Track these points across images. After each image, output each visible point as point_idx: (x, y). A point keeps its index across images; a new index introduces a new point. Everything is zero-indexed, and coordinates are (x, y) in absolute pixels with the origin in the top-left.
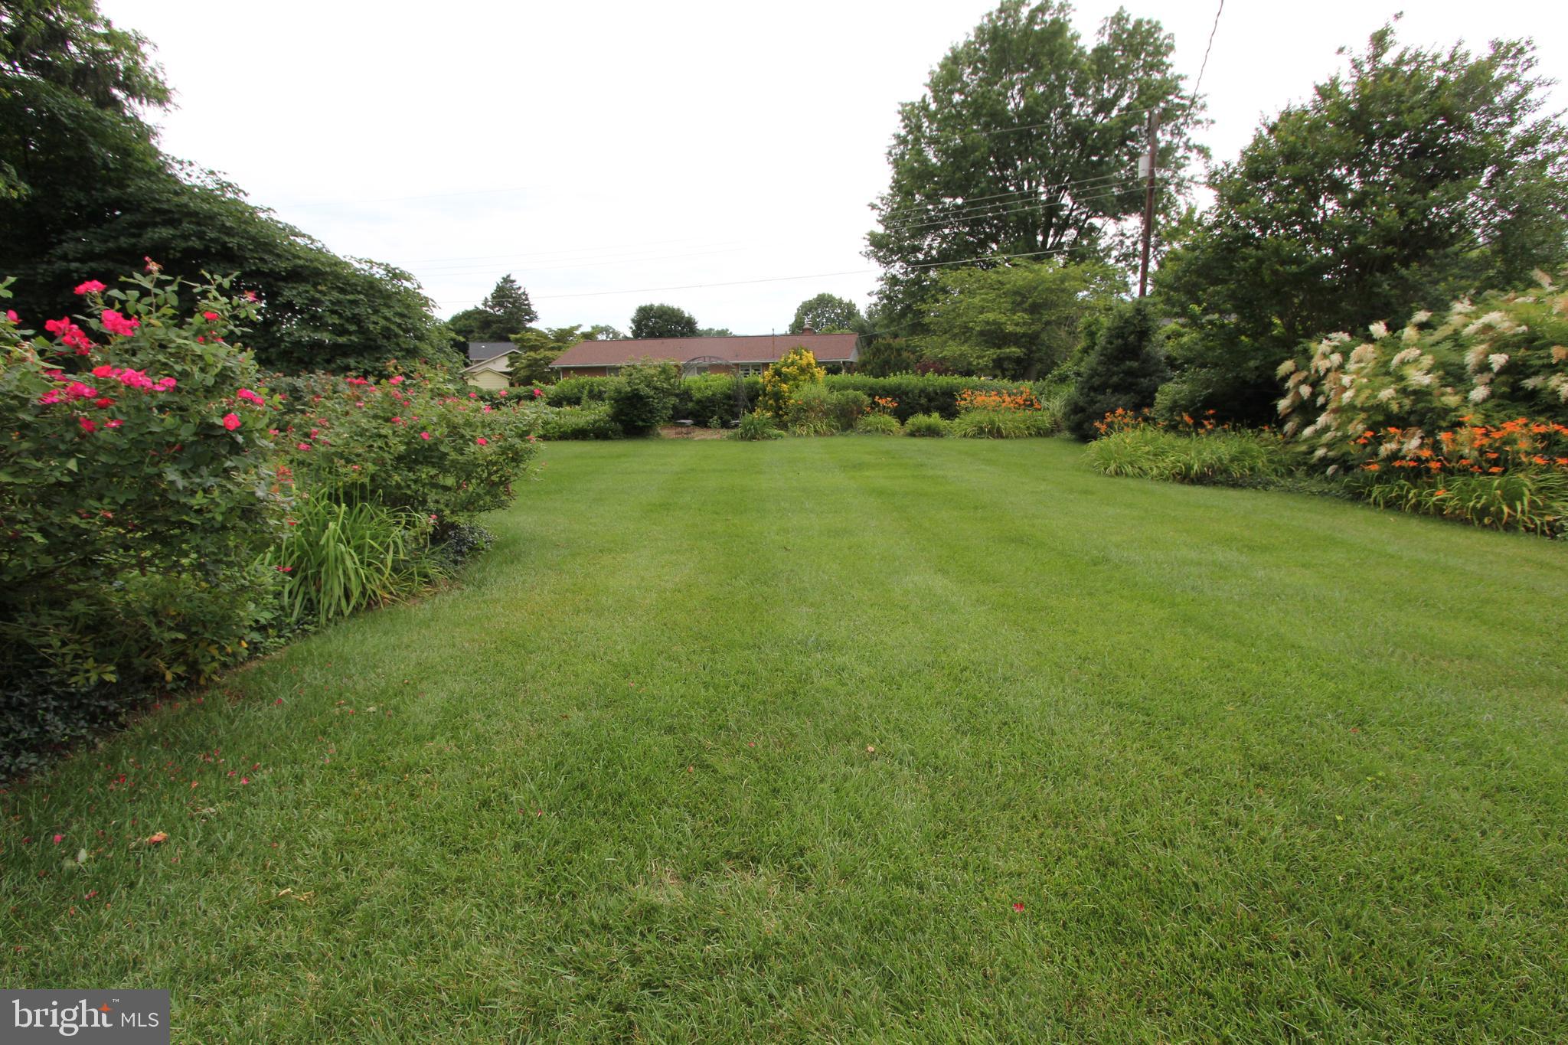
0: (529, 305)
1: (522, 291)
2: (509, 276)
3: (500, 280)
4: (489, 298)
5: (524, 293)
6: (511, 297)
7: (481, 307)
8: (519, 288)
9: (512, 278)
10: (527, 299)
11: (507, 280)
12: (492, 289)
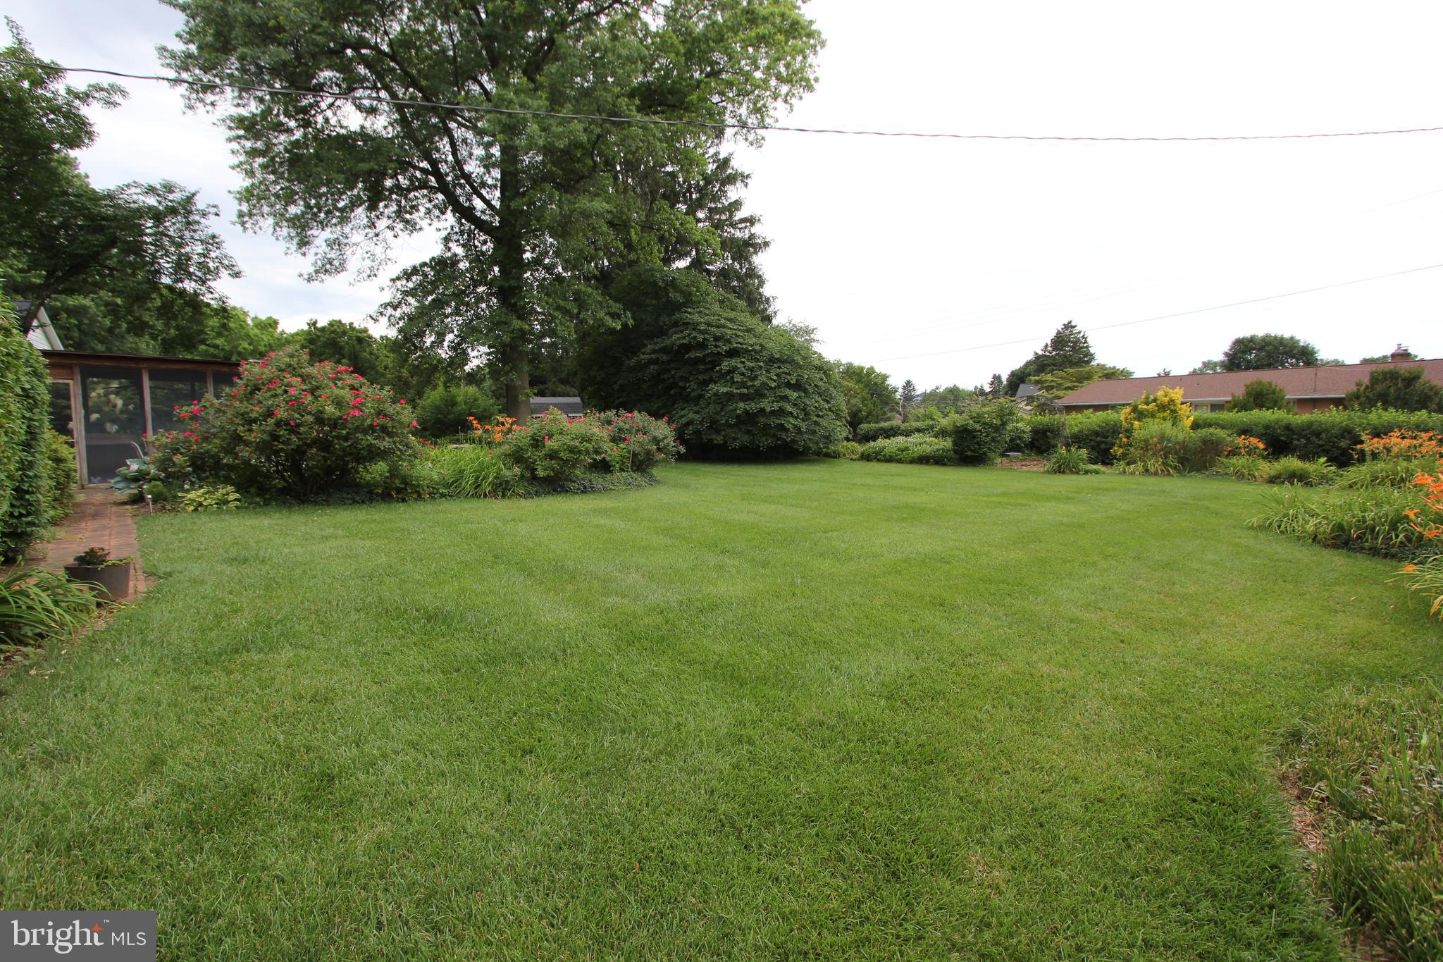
0: (1087, 347)
1: (1081, 335)
2: (1070, 322)
3: (1060, 327)
4: (1049, 343)
5: (1083, 337)
6: (1069, 341)
7: (1040, 353)
8: (1079, 332)
9: (1073, 324)
10: (1086, 342)
11: (1069, 326)
12: (1053, 334)
